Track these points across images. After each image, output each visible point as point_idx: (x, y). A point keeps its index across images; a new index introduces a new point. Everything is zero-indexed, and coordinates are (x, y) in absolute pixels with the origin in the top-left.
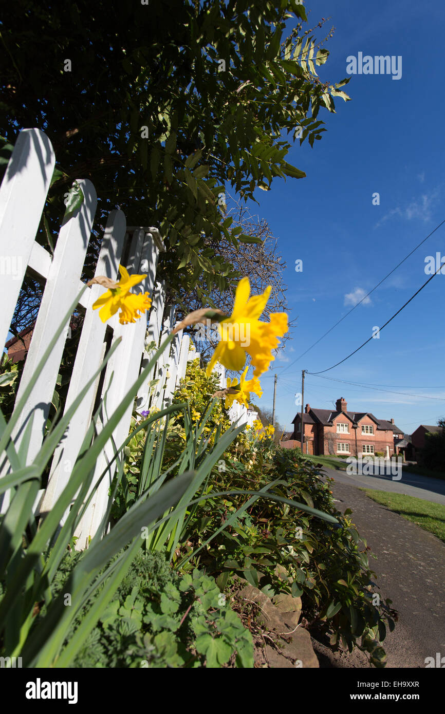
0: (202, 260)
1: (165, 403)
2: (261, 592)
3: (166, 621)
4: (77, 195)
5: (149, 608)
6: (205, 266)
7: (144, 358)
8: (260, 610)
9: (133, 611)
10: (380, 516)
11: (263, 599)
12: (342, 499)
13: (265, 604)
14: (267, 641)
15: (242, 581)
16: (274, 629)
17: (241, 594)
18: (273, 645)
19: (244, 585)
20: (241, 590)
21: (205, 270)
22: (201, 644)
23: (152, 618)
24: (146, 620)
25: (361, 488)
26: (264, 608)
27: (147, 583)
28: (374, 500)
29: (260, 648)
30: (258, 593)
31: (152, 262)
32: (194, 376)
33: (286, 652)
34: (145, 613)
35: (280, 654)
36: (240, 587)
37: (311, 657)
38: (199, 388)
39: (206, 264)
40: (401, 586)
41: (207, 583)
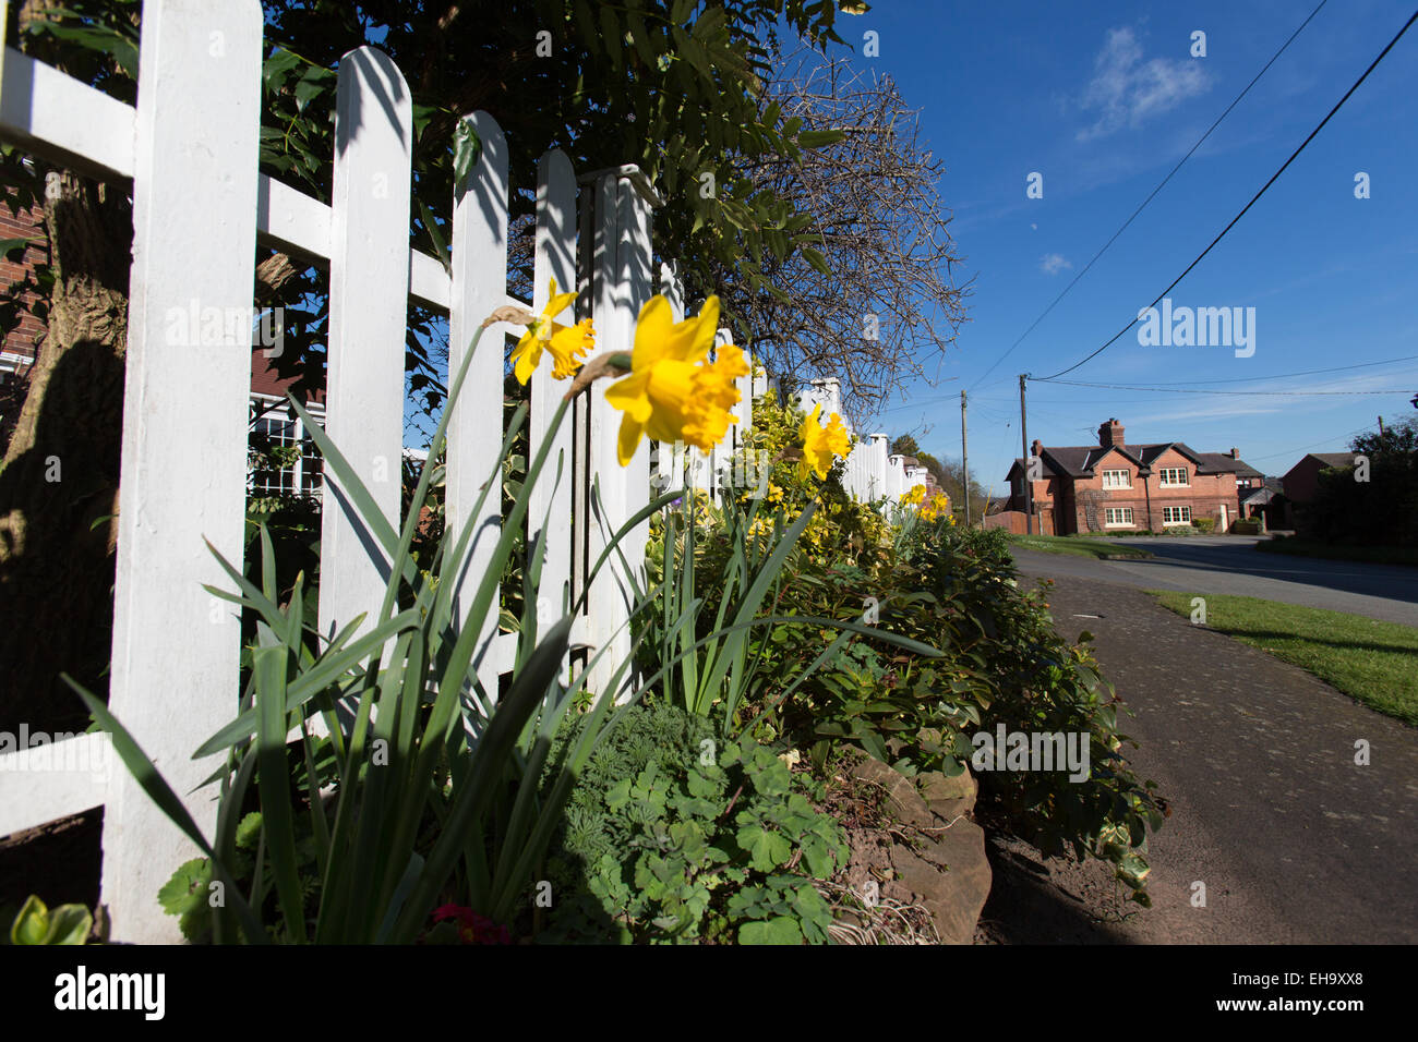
0: (730, 209)
2: (890, 769)
3: (698, 806)
4: (467, 141)
5: (676, 789)
6: (737, 219)
8: (888, 795)
9: (653, 792)
10: (1183, 640)
11: (894, 780)
12: (1102, 614)
13: (897, 786)
14: (897, 838)
15: (858, 752)
16: (913, 823)
17: (856, 770)
18: (907, 844)
19: (861, 759)
20: (856, 765)
21: (739, 227)
22: (745, 837)
23: (681, 802)
24: (671, 805)
25: (1150, 591)
26: (895, 792)
27: (673, 755)
28: (1175, 611)
29: (884, 848)
30: (886, 770)
31: (638, 230)
32: (767, 423)
33: (929, 855)
34: (670, 795)
35: (919, 857)
36: (854, 762)
37: (975, 862)
38: (776, 444)
39: (739, 215)
40: (1210, 760)
41: (762, 756)
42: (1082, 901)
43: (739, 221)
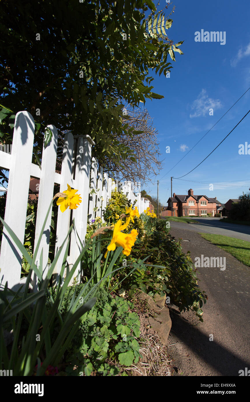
0: (114, 150)
1: (102, 212)
2: (148, 295)
3: (106, 319)
4: (49, 134)
5: (99, 314)
6: (115, 152)
7: (90, 196)
8: (147, 303)
9: (93, 316)
10: (207, 247)
11: (148, 298)
12: (190, 240)
13: (149, 300)
14: (150, 315)
15: (140, 290)
16: (153, 310)
17: (139, 296)
18: (153, 317)
19: (140, 292)
20: (139, 294)
21: (116, 154)
22: (119, 328)
23: (100, 317)
24: (98, 319)
25: (199, 233)
26: (149, 302)
27: (98, 303)
28: (205, 239)
29: (147, 319)
30: (146, 296)
31: (89, 152)
32: (115, 197)
33: (158, 319)
34: (98, 316)
35: (155, 320)
36: (139, 293)
37: (168, 320)
38: (118, 203)
39: (116, 151)
40: (213, 279)
42: (188, 321)
43: (116, 153)
